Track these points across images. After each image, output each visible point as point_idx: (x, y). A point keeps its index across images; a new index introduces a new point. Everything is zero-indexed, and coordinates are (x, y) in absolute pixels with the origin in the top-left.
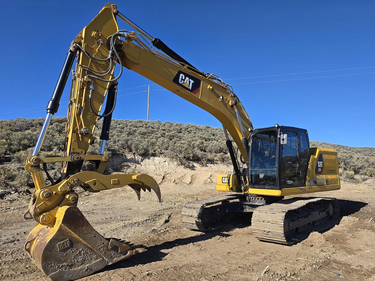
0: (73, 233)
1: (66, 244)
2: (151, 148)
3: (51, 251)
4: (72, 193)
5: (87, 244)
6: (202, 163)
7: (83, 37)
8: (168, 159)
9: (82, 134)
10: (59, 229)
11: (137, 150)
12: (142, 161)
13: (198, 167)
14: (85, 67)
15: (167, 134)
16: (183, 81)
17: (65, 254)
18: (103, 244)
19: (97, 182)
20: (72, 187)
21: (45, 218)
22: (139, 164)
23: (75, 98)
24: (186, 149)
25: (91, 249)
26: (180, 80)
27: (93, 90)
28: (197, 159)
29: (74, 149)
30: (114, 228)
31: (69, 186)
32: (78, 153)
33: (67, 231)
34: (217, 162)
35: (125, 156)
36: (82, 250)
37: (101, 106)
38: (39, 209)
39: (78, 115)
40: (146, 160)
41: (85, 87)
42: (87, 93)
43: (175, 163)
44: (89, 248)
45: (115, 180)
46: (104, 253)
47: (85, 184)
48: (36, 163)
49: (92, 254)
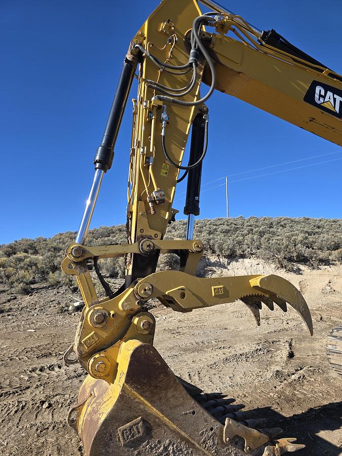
0: (150, 405)
1: (137, 428)
2: (238, 247)
3: (107, 445)
4: (143, 315)
5: (178, 430)
6: (312, 265)
7: (146, 36)
8: (261, 261)
9: (153, 202)
10: (120, 395)
11: (221, 251)
12: (229, 264)
13: (306, 270)
14: (151, 83)
15: (255, 230)
16: (322, 100)
17: (136, 452)
18: (212, 429)
19: (187, 293)
20: (142, 301)
21: (97, 365)
22: (226, 268)
23: (139, 139)
24: (287, 247)
25: (187, 441)
26: (317, 96)
27: (168, 123)
28: (303, 260)
29: (142, 231)
30: (212, 363)
31: (137, 299)
32: (150, 238)
33: (137, 400)
34: (334, 262)
35: (208, 259)
36: (169, 445)
37: (183, 151)
38: (87, 346)
39: (146, 169)
40: (234, 263)
41: (153, 117)
42: (158, 130)
43: (273, 266)
44: (183, 439)
45: (218, 289)
46: (216, 452)
47: (165, 296)
48: (78, 257)
49: (192, 452)
